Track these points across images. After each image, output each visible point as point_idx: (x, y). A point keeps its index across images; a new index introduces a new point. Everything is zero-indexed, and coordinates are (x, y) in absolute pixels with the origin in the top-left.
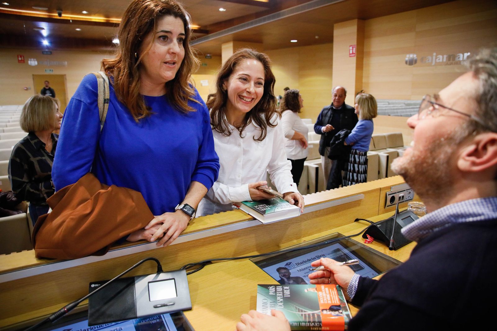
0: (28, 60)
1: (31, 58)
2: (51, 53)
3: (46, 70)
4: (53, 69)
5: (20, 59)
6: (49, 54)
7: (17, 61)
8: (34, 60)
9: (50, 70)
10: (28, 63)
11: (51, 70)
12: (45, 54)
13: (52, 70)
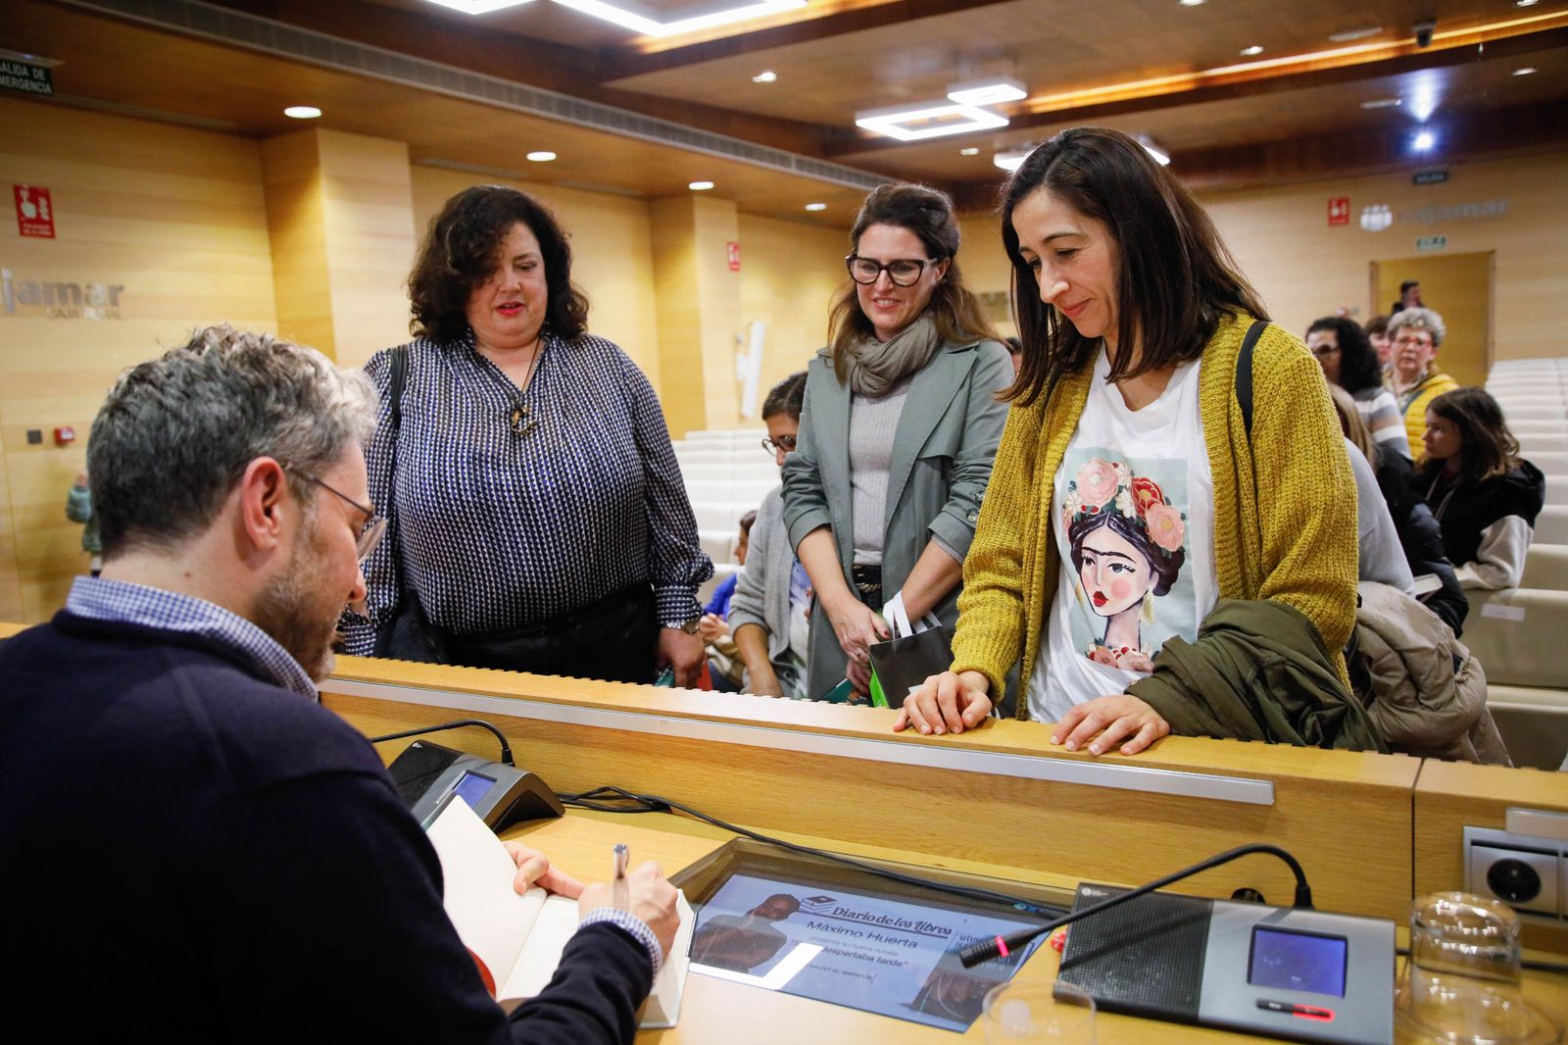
0: (1361, 213)
1: (1371, 205)
2: (1446, 175)
3: (1419, 243)
4: (1447, 237)
5: (1335, 212)
6: (1440, 181)
7: (1324, 220)
8: (1381, 211)
9: (1435, 241)
10: (1358, 222)
11: (1440, 240)
12: (1424, 183)
13: (1443, 240)
